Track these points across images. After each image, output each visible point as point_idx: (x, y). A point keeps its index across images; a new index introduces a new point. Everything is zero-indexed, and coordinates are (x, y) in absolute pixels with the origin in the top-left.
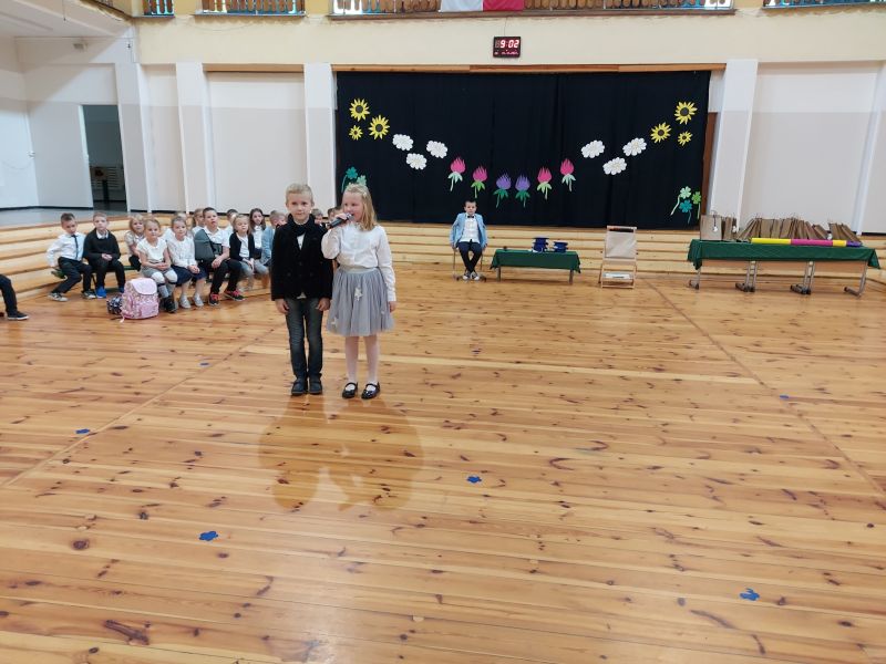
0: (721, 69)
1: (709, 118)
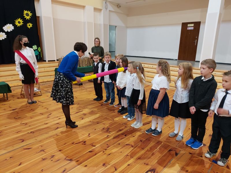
1: (37, 18)
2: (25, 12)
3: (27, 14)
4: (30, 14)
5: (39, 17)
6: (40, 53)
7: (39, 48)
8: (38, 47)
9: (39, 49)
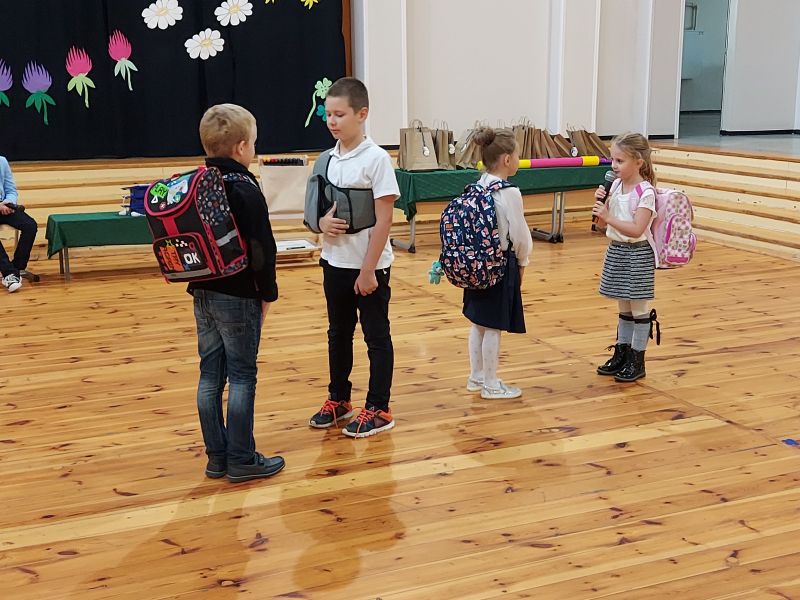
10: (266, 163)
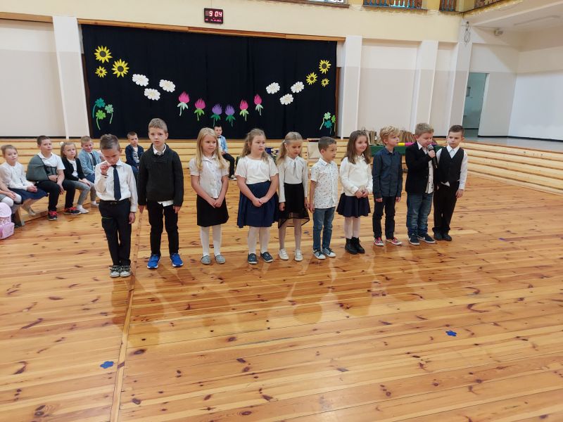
0: (343, 41)
1: (337, 70)
2: (322, 62)
3: (324, 66)
4: (328, 65)
5: (340, 68)
6: (333, 124)
7: (334, 116)
8: (331, 116)
9: (334, 119)
10: (310, 141)
